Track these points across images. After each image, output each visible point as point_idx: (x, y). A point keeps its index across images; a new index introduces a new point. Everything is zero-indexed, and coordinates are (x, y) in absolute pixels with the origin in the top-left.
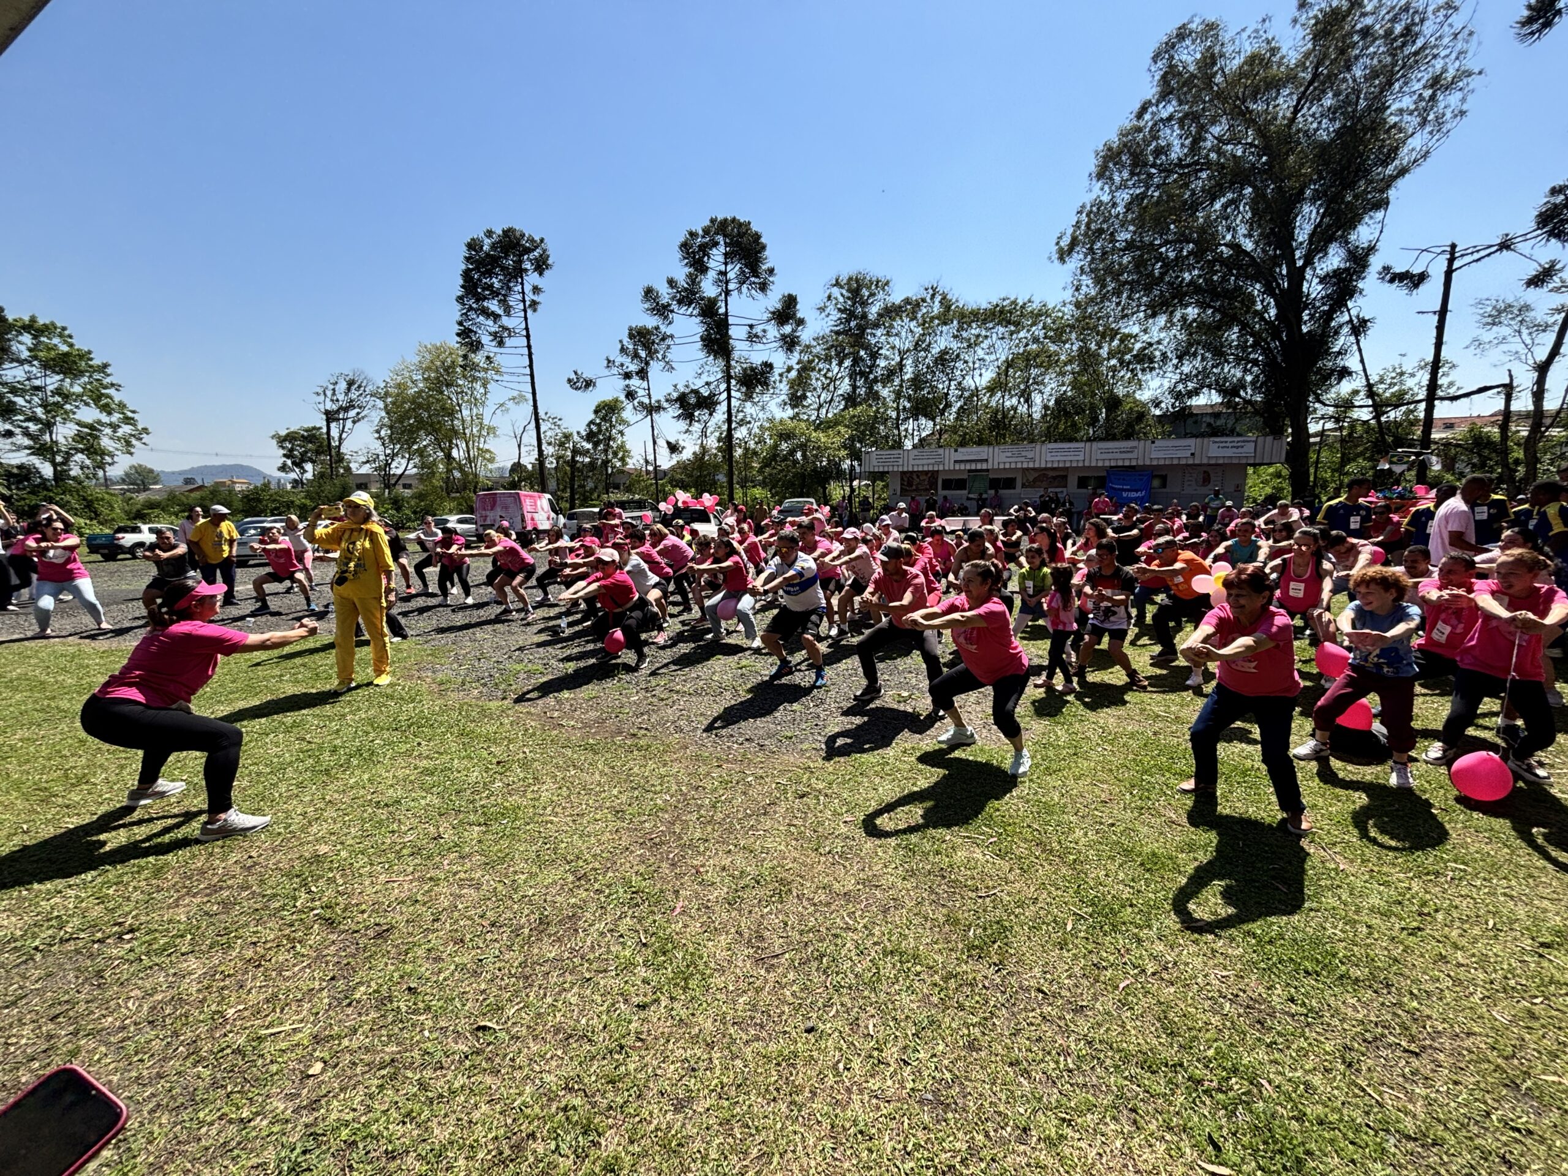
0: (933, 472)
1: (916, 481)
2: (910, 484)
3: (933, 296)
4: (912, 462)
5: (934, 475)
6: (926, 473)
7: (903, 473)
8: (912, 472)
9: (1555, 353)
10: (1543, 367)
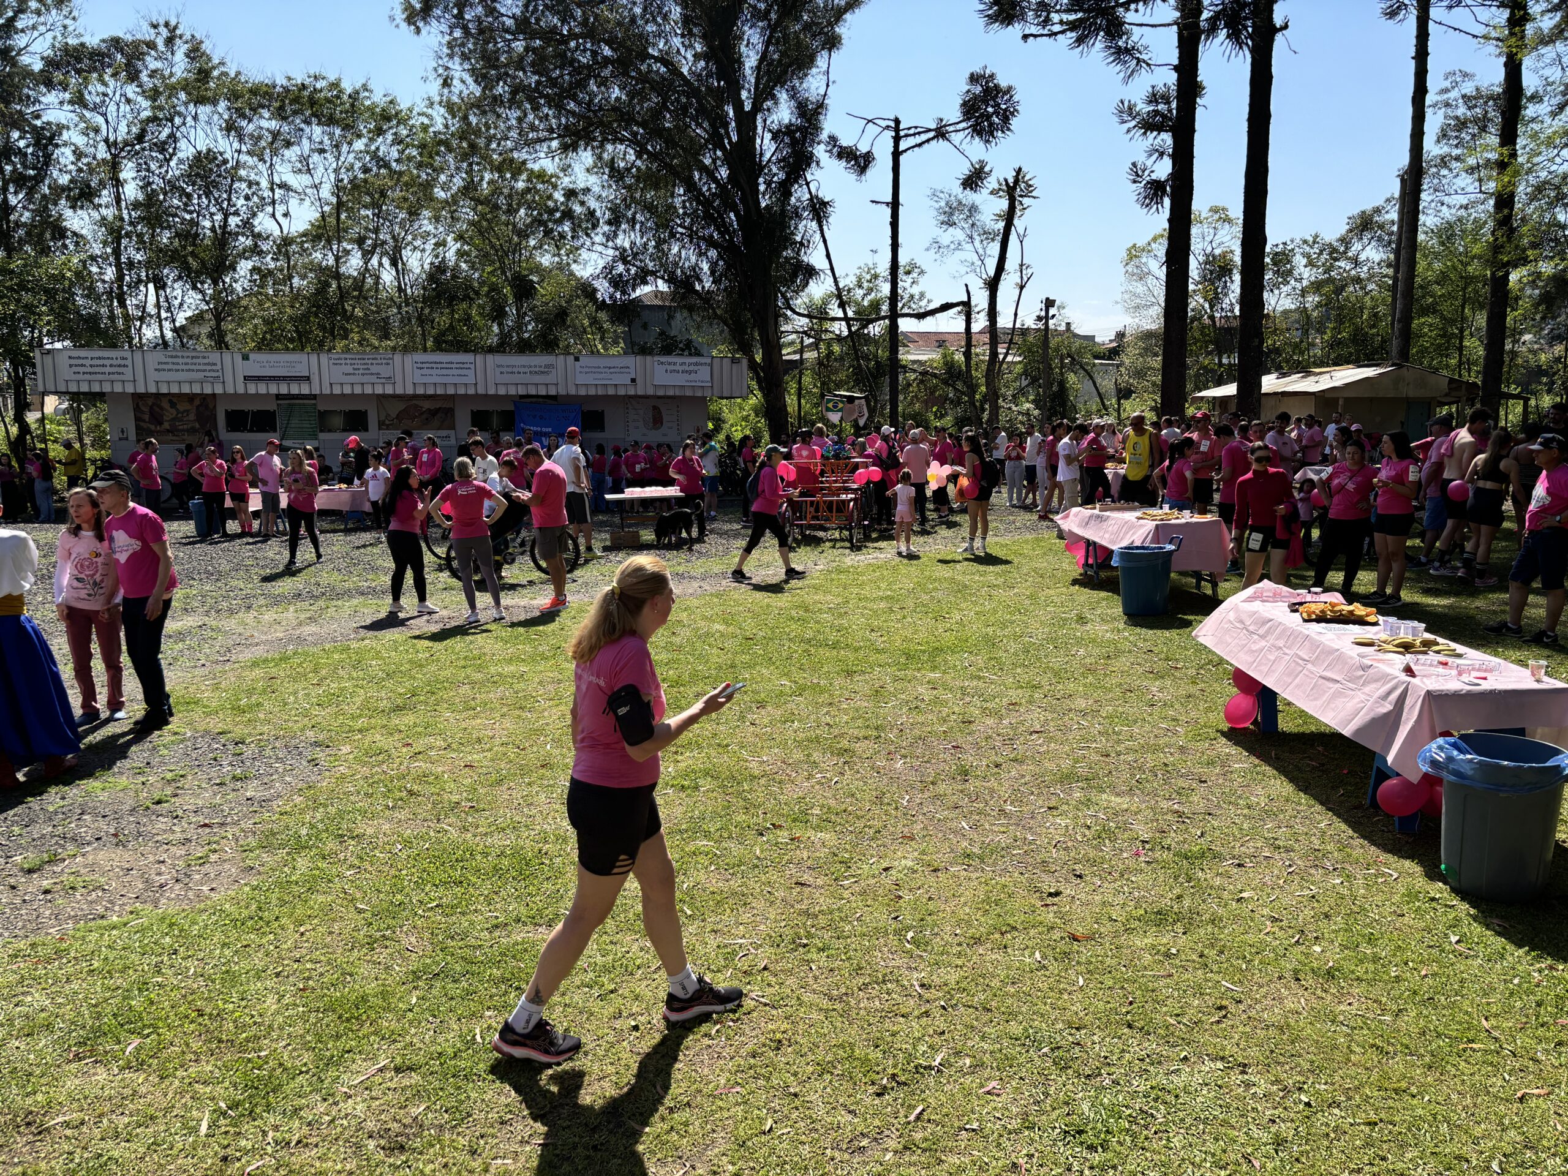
0: (204, 397)
1: (169, 413)
2: (157, 419)
3: (170, 41)
4: (153, 376)
5: (205, 403)
6: (191, 397)
7: (137, 396)
8: (158, 396)
9: (1000, 268)
10: (993, 285)
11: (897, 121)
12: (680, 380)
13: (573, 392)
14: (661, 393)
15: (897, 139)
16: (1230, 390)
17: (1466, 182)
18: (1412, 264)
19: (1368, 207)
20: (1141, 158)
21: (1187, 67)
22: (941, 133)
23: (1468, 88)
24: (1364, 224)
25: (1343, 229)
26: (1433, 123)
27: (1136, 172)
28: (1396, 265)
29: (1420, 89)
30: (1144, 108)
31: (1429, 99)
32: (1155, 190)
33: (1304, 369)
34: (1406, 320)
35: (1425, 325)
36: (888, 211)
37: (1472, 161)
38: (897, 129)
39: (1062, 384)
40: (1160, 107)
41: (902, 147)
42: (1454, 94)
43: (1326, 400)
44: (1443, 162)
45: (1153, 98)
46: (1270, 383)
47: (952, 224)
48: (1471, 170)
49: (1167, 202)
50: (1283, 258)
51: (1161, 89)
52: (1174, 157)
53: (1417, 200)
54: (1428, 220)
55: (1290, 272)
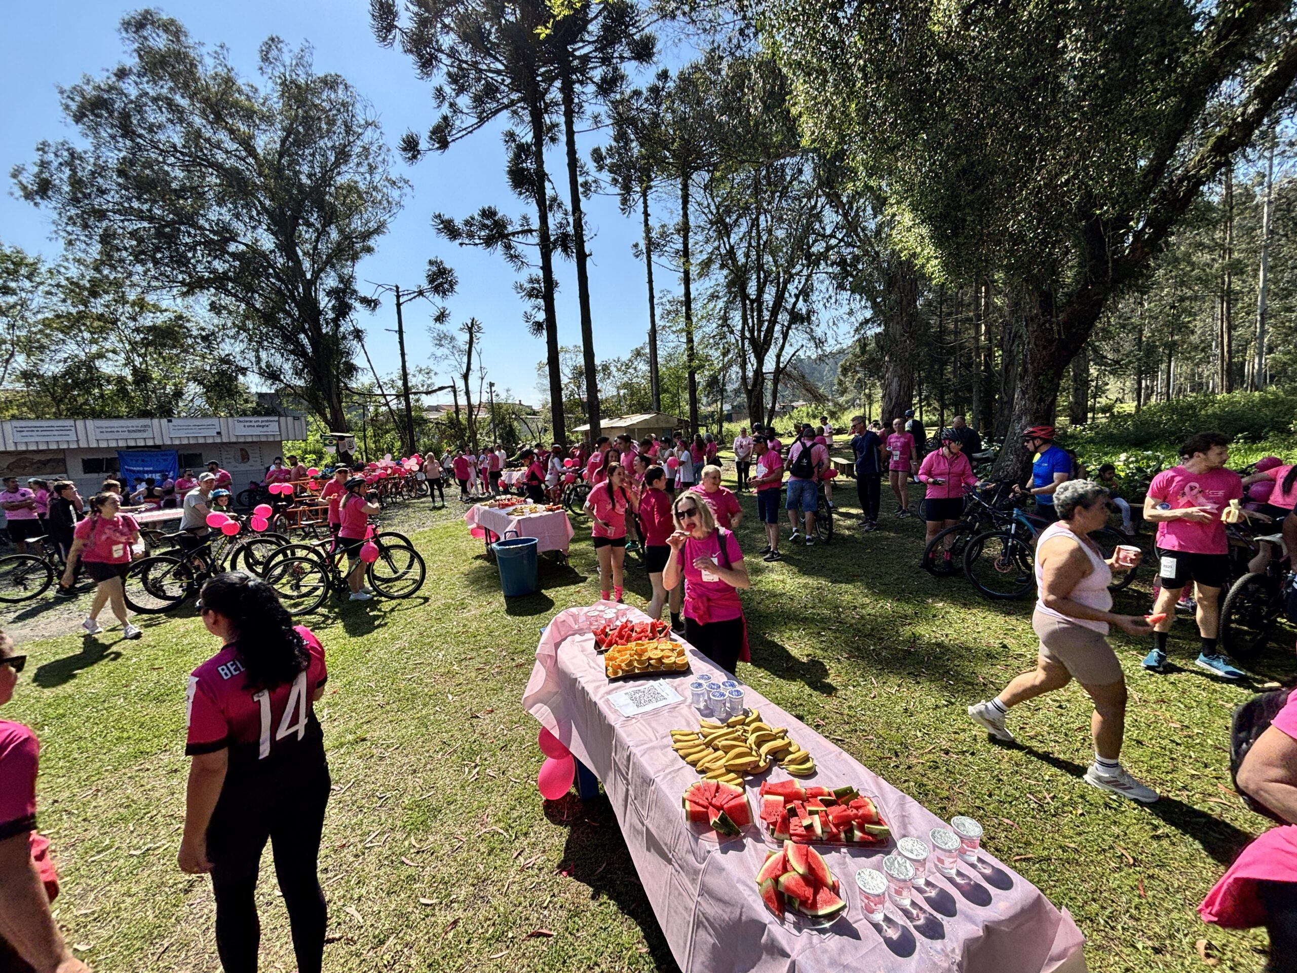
9: (468, 369)
10: (466, 377)
11: (397, 287)
12: (257, 431)
13: (169, 443)
14: (242, 440)
15: (398, 297)
16: (587, 427)
17: (672, 337)
18: (657, 372)
19: (638, 346)
20: (529, 310)
21: (547, 267)
22: (421, 293)
23: (670, 297)
24: (638, 353)
25: (629, 356)
26: (658, 312)
27: (527, 317)
28: (651, 372)
29: (652, 297)
30: (528, 286)
31: (656, 301)
32: (538, 326)
33: (620, 417)
34: (658, 395)
35: (665, 398)
36: (397, 335)
37: (674, 329)
38: (398, 292)
39: (511, 426)
40: (536, 285)
41: (401, 300)
42: (664, 300)
43: (630, 429)
44: (664, 327)
45: (531, 281)
46: (604, 423)
47: (442, 346)
48: (674, 332)
49: (545, 332)
50: (606, 368)
51: (534, 276)
52: (546, 311)
53: (655, 344)
54: (661, 353)
55: (609, 374)
